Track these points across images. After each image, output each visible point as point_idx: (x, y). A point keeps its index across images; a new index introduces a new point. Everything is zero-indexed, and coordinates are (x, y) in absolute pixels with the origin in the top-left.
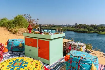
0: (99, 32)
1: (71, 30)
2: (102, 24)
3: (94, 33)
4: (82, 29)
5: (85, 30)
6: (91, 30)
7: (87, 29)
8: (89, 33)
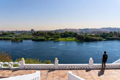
0: (55, 39)
1: (29, 39)
2: (57, 30)
3: (51, 40)
4: (40, 38)
5: (43, 38)
6: (48, 38)
7: (45, 37)
8: (47, 40)
